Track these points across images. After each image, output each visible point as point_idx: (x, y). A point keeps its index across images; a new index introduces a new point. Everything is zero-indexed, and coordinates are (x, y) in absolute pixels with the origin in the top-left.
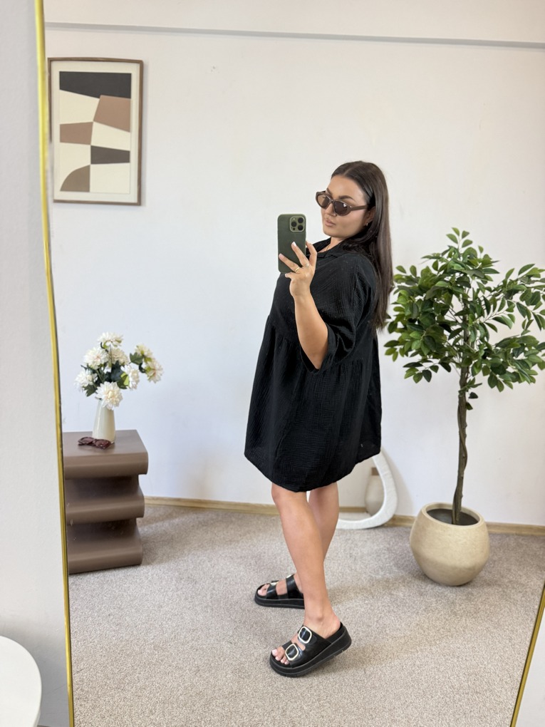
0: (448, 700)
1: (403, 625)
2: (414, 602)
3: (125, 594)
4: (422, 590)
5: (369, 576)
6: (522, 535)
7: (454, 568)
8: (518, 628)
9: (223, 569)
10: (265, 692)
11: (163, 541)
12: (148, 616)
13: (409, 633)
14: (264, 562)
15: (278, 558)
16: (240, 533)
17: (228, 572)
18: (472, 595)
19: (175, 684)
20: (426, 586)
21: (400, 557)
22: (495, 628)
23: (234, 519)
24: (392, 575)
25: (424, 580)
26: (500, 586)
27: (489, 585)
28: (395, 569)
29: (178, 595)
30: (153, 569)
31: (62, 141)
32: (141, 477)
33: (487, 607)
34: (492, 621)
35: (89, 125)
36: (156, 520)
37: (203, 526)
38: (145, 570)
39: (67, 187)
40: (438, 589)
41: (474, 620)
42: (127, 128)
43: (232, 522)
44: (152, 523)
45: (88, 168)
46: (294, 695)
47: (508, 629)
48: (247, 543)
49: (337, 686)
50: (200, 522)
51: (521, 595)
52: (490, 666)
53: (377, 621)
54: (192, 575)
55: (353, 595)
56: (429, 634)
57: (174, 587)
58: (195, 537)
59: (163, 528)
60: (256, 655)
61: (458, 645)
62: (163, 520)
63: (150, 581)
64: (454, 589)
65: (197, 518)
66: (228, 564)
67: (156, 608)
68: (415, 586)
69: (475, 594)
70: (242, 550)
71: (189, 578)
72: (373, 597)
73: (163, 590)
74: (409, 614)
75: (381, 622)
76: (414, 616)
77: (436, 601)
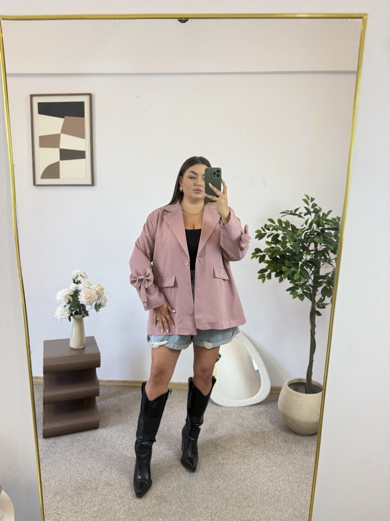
0: (296, 513)
1: (272, 463)
2: (280, 447)
3: (87, 448)
4: (286, 439)
5: (252, 430)
7: (306, 423)
10: (176, 511)
11: (114, 411)
19: (118, 508)
20: (290, 435)
21: (273, 416)
24: (267, 429)
25: (288, 432)
28: (269, 424)
30: (106, 431)
31: (41, 146)
35: (58, 136)
36: (110, 396)
38: (101, 432)
39: (44, 176)
40: (297, 437)
42: (82, 136)
45: (58, 163)
46: (195, 513)
48: (171, 410)
49: (224, 506)
55: (239, 444)
56: (288, 469)
58: (136, 408)
59: (114, 402)
60: (172, 486)
61: (308, 476)
62: (115, 396)
63: (104, 439)
64: (308, 437)
65: (138, 394)
67: (108, 458)
68: (282, 436)
72: (253, 445)
73: (112, 445)
74: (276, 456)
76: (279, 457)
77: (296, 446)
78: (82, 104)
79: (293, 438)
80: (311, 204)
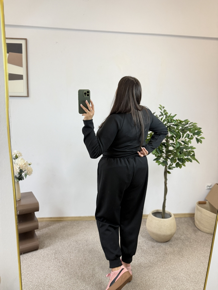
1: (148, 261)
2: (150, 251)
3: (33, 263)
6: (186, 217)
7: (164, 236)
8: (190, 256)
9: (73, 247)
11: (47, 237)
12: (44, 272)
13: (150, 264)
14: (90, 241)
15: (95, 239)
16: (78, 230)
17: (76, 248)
18: (171, 244)
20: (154, 243)
22: (181, 257)
23: (75, 224)
26: (181, 239)
27: (177, 240)
29: (56, 261)
30: (44, 250)
32: (36, 213)
33: (178, 249)
34: (180, 255)
36: (43, 228)
37: (63, 228)
38: (40, 251)
40: (159, 244)
41: (173, 255)
43: (74, 225)
44: (41, 229)
47: (186, 257)
48: (82, 234)
50: (61, 227)
51: (189, 242)
52: (182, 274)
53: (138, 261)
54: (61, 251)
56: (158, 264)
57: (54, 257)
58: (60, 234)
59: (46, 231)
60: (92, 284)
61: (169, 267)
62: (45, 228)
63: (43, 256)
64: (165, 243)
65: (60, 225)
66: (75, 244)
67: (47, 269)
68: (150, 244)
69: (172, 244)
70: (80, 237)
71: (59, 252)
73: (49, 260)
74: (149, 256)
75: (139, 261)
76: (151, 257)
77: (159, 249)
78: (21, 45)
79: (156, 244)
80: (163, 110)
